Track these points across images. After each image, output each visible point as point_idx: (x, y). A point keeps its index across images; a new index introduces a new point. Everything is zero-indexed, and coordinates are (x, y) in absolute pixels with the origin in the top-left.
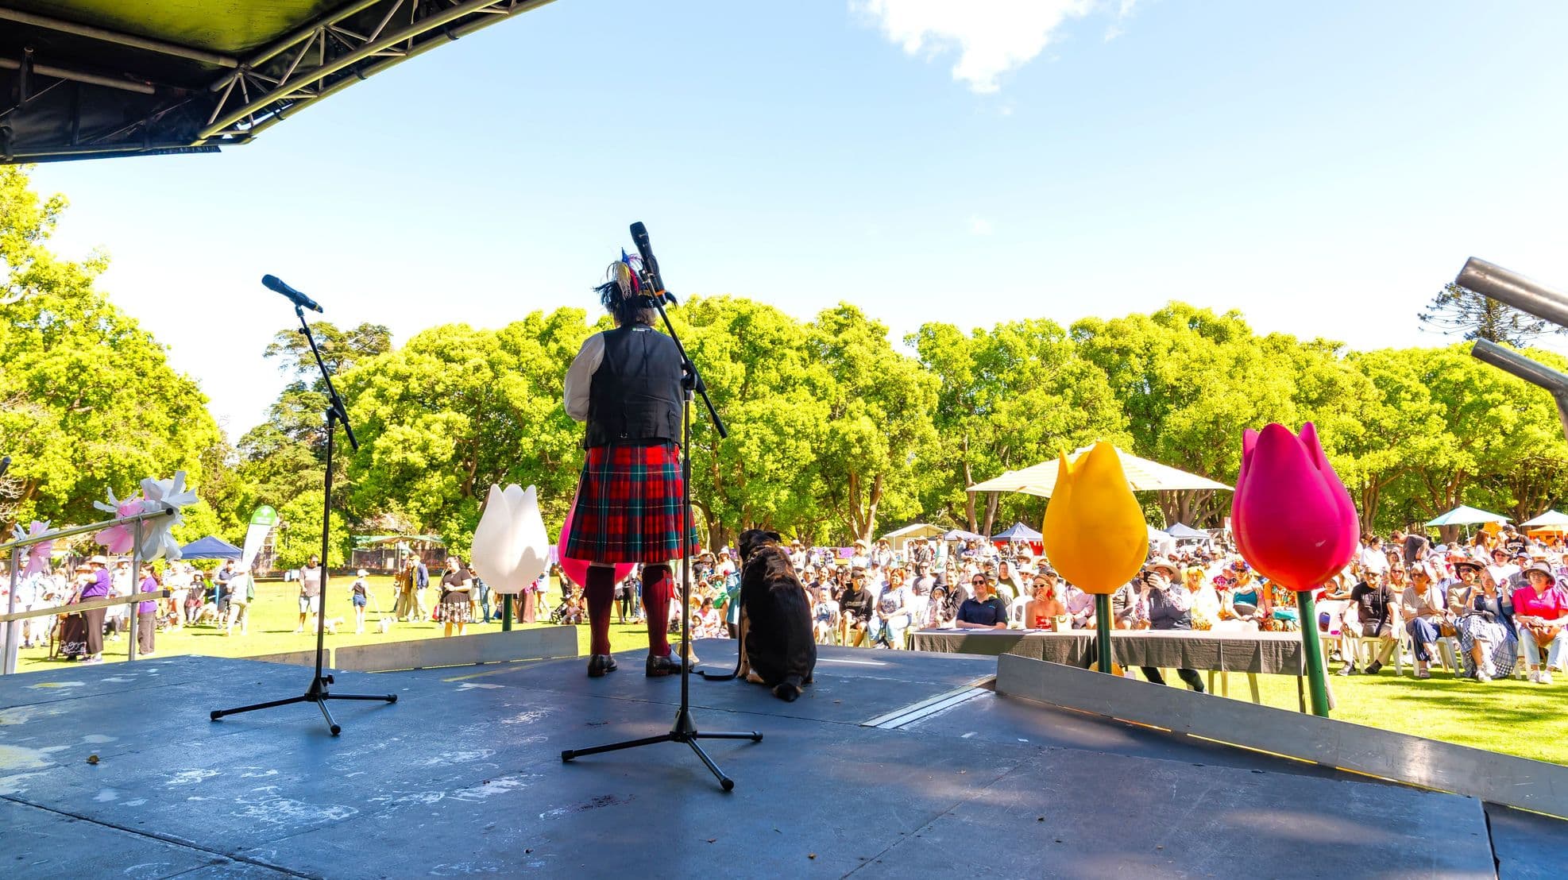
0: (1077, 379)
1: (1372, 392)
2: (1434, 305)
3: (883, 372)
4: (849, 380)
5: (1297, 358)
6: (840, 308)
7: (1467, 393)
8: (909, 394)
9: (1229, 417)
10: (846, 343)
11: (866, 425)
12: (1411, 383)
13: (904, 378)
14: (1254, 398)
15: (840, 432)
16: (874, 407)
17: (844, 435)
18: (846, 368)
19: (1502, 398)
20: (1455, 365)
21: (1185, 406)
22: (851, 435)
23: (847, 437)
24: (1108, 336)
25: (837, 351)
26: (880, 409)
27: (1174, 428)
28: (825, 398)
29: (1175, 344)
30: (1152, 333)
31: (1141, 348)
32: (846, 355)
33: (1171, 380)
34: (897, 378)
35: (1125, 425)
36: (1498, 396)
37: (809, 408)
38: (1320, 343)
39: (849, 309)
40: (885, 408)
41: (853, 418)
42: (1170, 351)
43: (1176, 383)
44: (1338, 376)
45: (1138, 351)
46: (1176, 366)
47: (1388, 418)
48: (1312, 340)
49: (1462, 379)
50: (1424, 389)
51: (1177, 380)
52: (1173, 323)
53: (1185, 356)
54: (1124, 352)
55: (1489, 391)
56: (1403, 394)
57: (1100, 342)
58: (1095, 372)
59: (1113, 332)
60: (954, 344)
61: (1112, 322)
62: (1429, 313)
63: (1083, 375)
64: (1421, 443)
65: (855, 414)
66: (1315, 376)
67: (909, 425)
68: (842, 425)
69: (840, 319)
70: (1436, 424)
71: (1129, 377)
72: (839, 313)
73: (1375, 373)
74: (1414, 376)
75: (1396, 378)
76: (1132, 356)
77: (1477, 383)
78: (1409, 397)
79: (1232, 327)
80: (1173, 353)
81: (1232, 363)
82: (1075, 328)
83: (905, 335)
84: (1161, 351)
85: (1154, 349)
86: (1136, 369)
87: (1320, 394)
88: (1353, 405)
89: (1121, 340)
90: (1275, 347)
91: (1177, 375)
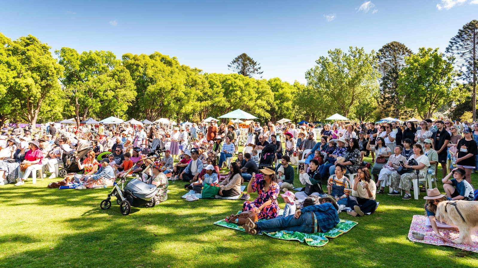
0: (120, 73)
1: (207, 85)
2: (232, 63)
3: (40, 63)
4: (28, 64)
5: (188, 73)
6: (29, 37)
7: (231, 87)
8: (50, 72)
9: (164, 89)
10: (28, 50)
11: (30, 81)
12: (217, 83)
13: (48, 65)
14: (172, 84)
15: (19, 83)
16: (35, 75)
17: (20, 84)
18: (26, 60)
19: (238, 89)
20: (229, 79)
21: (154, 84)
22: (23, 84)
23: (21, 85)
24: (133, 60)
25: (23, 53)
26: (37, 76)
27: (149, 91)
28: (15, 70)
29: (154, 65)
30: (147, 61)
31: (143, 65)
32: (26, 55)
33: (150, 76)
34: (45, 65)
35: (135, 89)
36: (237, 88)
37: (5, 73)
38: (196, 69)
39: (32, 38)
40: (39, 76)
41: (25, 78)
42: (152, 67)
43: (152, 77)
44: (198, 79)
45: (142, 66)
46: (152, 72)
47: (210, 92)
48: (194, 68)
49: (230, 83)
50: (220, 85)
51: (152, 76)
52: (155, 58)
53: (156, 69)
54: (138, 65)
56: (215, 86)
57: (131, 61)
58: (126, 71)
59: (135, 59)
60: (72, 55)
61: (135, 56)
62: (231, 65)
63: (122, 71)
64: (217, 99)
65: (26, 77)
66: (191, 79)
67: (49, 82)
68: (20, 81)
69: (28, 41)
70: (222, 94)
71: (138, 74)
72: (29, 39)
73: (209, 79)
74: (219, 81)
75: (214, 81)
76: (140, 67)
77: (233, 84)
78: (216, 87)
79: (173, 62)
81: (169, 72)
82: (124, 56)
83: (55, 50)
84: (149, 66)
85: (147, 66)
86: (141, 71)
87: (192, 84)
88: (201, 87)
89: (137, 62)
90: (183, 69)
91: (152, 74)
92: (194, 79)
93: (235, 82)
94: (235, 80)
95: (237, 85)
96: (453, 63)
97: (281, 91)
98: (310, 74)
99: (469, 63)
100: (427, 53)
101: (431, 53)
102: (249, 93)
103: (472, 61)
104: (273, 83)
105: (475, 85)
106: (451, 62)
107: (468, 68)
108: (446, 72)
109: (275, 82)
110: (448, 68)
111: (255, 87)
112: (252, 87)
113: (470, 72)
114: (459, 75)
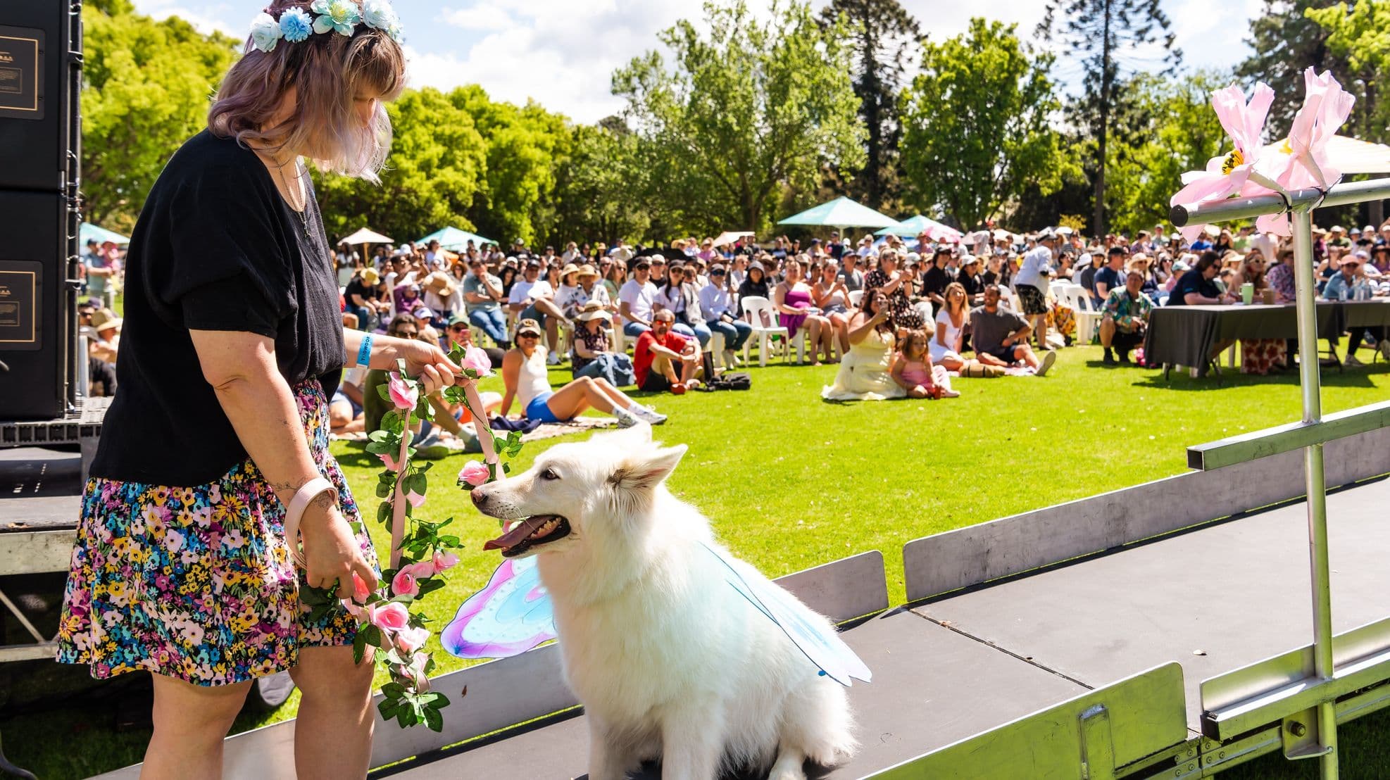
96: (1047, 71)
97: (503, 136)
98: (628, 80)
99: (1093, 74)
100: (990, 36)
101: (998, 35)
102: (415, 141)
103: (1099, 70)
104: (469, 104)
105: (1102, 141)
106: (1043, 66)
107: (1089, 89)
108: (1030, 97)
109: (475, 101)
110: (1040, 86)
111: (428, 120)
112: (421, 116)
113: (1093, 100)
114: (1068, 110)
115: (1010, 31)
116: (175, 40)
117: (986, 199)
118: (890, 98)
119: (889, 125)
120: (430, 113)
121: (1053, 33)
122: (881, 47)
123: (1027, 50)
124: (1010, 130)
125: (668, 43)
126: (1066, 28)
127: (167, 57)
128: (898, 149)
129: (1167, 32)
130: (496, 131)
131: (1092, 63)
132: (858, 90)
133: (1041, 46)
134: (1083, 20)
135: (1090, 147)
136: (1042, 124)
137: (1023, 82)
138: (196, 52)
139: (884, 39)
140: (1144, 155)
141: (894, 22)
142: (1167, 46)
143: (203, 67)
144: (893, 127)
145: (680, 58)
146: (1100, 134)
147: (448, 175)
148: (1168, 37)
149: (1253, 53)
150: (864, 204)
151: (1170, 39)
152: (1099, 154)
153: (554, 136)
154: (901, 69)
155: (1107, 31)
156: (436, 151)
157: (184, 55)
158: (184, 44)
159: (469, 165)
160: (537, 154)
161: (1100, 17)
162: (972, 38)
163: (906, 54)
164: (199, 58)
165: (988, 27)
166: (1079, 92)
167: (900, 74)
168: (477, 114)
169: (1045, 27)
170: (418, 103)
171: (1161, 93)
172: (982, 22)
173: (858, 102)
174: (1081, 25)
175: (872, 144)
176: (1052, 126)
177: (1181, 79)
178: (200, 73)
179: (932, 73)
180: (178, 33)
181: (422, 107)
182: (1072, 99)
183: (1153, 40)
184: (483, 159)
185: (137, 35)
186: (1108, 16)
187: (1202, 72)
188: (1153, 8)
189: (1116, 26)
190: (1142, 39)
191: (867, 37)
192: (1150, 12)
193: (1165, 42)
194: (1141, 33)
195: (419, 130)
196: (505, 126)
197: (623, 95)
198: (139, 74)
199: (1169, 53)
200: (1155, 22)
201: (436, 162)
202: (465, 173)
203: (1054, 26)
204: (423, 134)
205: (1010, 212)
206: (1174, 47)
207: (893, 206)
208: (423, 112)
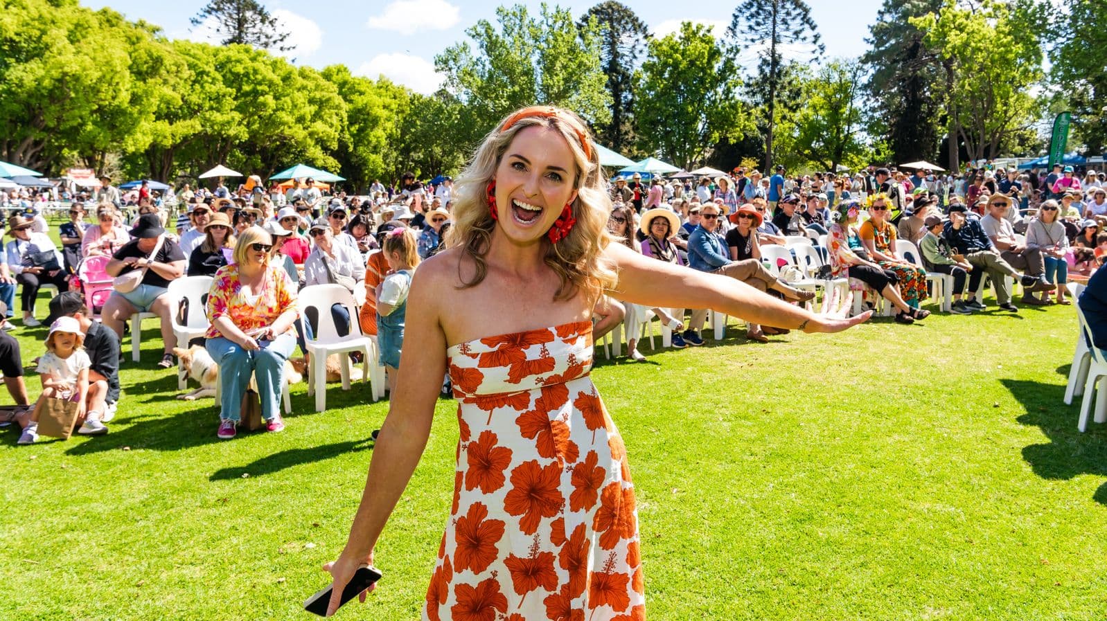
5: (129, 33)
7: (246, 82)
9: (76, 78)
12: (210, 70)
19: (267, 89)
20: (237, 61)
21: (27, 61)
33: (11, 34)
36: (264, 87)
38: (142, 24)
43: (15, 38)
44: (164, 55)
46: (16, 21)
47: (193, 94)
48: (136, 21)
49: (242, 71)
50: (219, 76)
51: (17, 34)
55: (260, 84)
56: (205, 77)
62: (198, 18)
64: (217, 117)
66: (145, 51)
70: (229, 103)
74: (211, 64)
75: (200, 64)
77: (252, 76)
78: (209, 80)
80: (10, 7)
87: (148, 68)
88: (173, 80)
90: (108, 21)
91: (16, 30)
92: (155, 55)
93: (256, 72)
94: (256, 65)
95: (264, 79)
96: (733, 59)
97: (360, 101)
98: (446, 62)
99: (765, 61)
100: (694, 34)
101: (701, 34)
102: (293, 102)
103: (769, 59)
104: (334, 78)
105: (771, 107)
106: (731, 56)
107: (762, 71)
108: (722, 77)
109: (340, 76)
110: (729, 68)
111: (304, 88)
112: (298, 85)
113: (765, 79)
114: (748, 85)
115: (709, 31)
116: (107, 25)
117: (693, 147)
118: (628, 77)
119: (627, 96)
120: (305, 82)
121: (738, 34)
122: (622, 43)
123: (721, 44)
124: (709, 99)
125: (473, 36)
126: (746, 29)
127: (99, 38)
128: (633, 112)
129: (815, 32)
130: (355, 97)
131: (764, 54)
132: (605, 71)
133: (729, 41)
134: (758, 24)
135: (763, 111)
136: (731, 95)
137: (718, 65)
138: (122, 34)
139: (624, 38)
140: (797, 116)
141: (630, 25)
142: (815, 42)
143: (127, 46)
144: (630, 97)
145: (482, 46)
146: (769, 101)
147: (319, 126)
148: (815, 36)
149: (871, 48)
150: (610, 148)
151: (817, 37)
152: (769, 117)
153: (397, 101)
154: (635, 57)
155: (774, 31)
156: (310, 110)
157: (113, 36)
158: (114, 28)
159: (335, 120)
160: (384, 113)
161: (770, 22)
162: (683, 36)
163: (639, 47)
164: (124, 39)
165: (694, 28)
166: (755, 73)
167: (634, 61)
168: (342, 85)
169: (733, 28)
170: (295, 75)
171: (806, 76)
172: (689, 24)
173: (606, 78)
174: (756, 28)
175: (615, 107)
176: (738, 97)
177: (823, 65)
178: (125, 49)
179: (656, 59)
180: (109, 20)
181: (300, 79)
182: (750, 78)
183: (804, 39)
184: (345, 116)
185: (75, 21)
186: (774, 22)
187: (838, 60)
188: (805, 16)
189: (780, 28)
190: (797, 38)
191: (612, 36)
192: (802, 19)
193: (813, 39)
194: (797, 33)
195: (297, 94)
196: (361, 93)
197: (443, 72)
198: (71, 48)
199: (816, 47)
200: (806, 26)
201: (309, 117)
202: (331, 126)
203: (739, 28)
204: (301, 98)
205: (707, 155)
206: (819, 43)
207: (630, 151)
208: (300, 81)
